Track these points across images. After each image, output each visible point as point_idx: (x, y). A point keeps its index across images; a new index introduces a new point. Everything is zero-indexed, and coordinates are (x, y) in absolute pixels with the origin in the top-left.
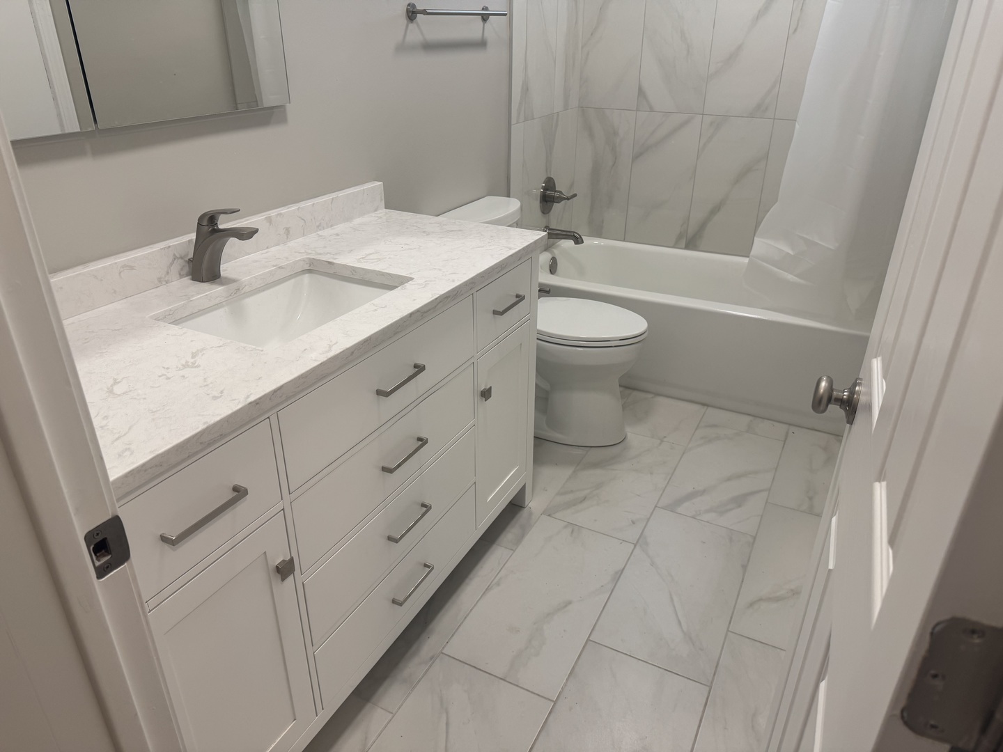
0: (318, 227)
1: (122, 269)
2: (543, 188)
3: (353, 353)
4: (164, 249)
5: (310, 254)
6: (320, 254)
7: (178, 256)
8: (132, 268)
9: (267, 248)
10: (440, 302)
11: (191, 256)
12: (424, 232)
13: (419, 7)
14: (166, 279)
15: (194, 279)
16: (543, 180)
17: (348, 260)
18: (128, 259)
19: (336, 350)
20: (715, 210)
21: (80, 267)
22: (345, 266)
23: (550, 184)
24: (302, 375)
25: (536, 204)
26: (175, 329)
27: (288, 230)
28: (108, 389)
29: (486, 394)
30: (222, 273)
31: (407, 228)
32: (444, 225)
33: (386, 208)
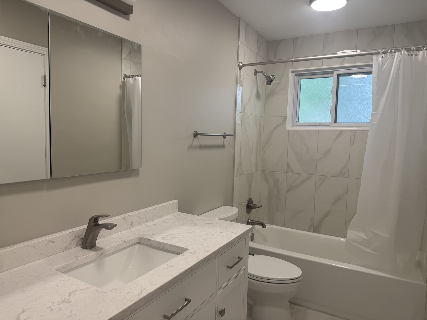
0: (146, 221)
1: (48, 243)
2: (247, 202)
3: (153, 295)
4: (71, 232)
5: (140, 234)
6: (145, 235)
7: (77, 236)
8: (53, 242)
9: (121, 231)
10: (201, 263)
11: (83, 236)
12: (195, 224)
13: (199, 132)
14: (69, 247)
15: (82, 248)
16: (247, 199)
17: (158, 238)
18: (52, 238)
19: (144, 294)
20: (326, 215)
21: (27, 242)
22: (156, 242)
23: (250, 201)
24: (123, 310)
25: (244, 209)
26: (65, 276)
27: (132, 223)
28: (17, 316)
29: (222, 313)
30: (97, 245)
31: (187, 222)
32: (204, 220)
33: (178, 212)
